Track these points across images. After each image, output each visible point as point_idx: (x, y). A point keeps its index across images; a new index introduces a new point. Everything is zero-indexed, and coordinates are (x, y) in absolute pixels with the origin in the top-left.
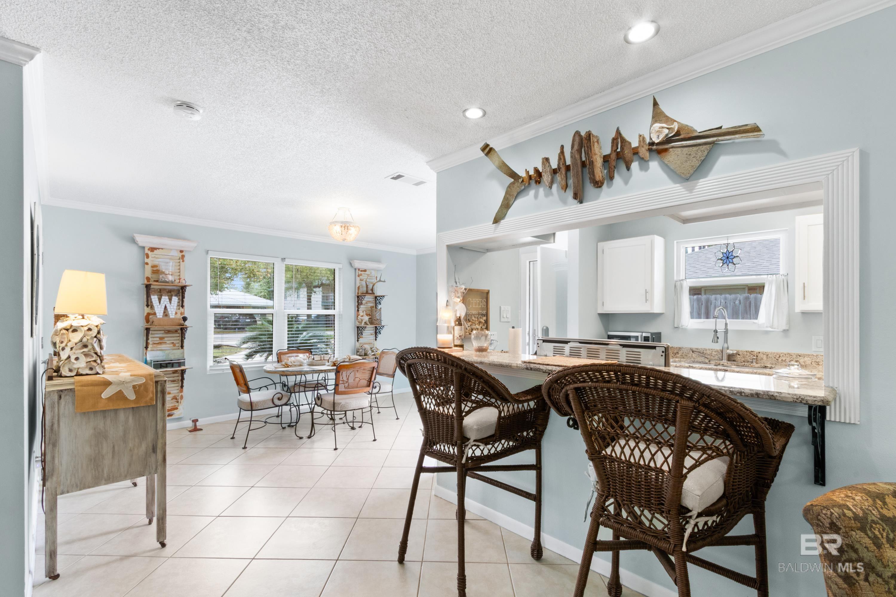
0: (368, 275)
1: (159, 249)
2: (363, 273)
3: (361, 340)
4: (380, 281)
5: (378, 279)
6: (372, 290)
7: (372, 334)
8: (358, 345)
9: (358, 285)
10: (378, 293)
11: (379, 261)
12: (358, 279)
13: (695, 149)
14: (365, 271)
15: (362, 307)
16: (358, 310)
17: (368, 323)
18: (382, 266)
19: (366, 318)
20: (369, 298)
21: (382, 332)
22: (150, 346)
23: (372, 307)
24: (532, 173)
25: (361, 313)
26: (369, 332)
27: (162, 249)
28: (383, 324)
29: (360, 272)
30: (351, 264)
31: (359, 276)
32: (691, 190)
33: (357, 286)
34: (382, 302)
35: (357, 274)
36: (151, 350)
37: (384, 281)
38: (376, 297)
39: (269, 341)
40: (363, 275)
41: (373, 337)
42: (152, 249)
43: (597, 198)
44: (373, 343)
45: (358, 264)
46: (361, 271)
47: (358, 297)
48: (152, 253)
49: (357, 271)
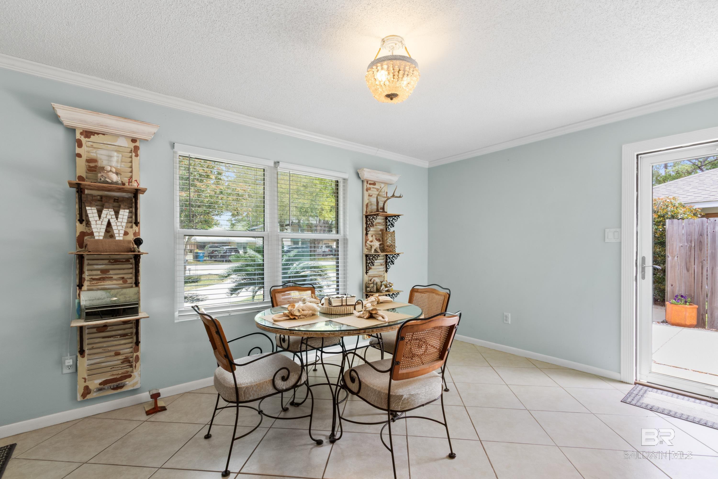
0: (378, 190)
1: (98, 134)
2: (372, 186)
3: (371, 272)
4: (393, 196)
5: (390, 195)
6: (383, 208)
7: (381, 265)
8: (366, 278)
9: (366, 202)
10: (390, 210)
11: (389, 172)
12: (366, 194)
14: (374, 184)
15: (372, 230)
16: (367, 234)
17: (379, 250)
18: (394, 179)
19: (376, 244)
20: (380, 220)
21: (396, 261)
22: (86, 284)
23: (382, 230)
25: (370, 238)
26: (379, 262)
27: (104, 134)
28: (397, 252)
29: (369, 186)
30: (358, 175)
31: (367, 190)
33: (365, 204)
34: (396, 224)
35: (365, 188)
36: (89, 290)
37: (400, 197)
38: (386, 218)
39: (260, 274)
40: (372, 189)
41: (383, 268)
42: (88, 134)
44: (383, 275)
45: (367, 174)
46: (370, 184)
47: (367, 217)
48: (87, 139)
49: (365, 183)
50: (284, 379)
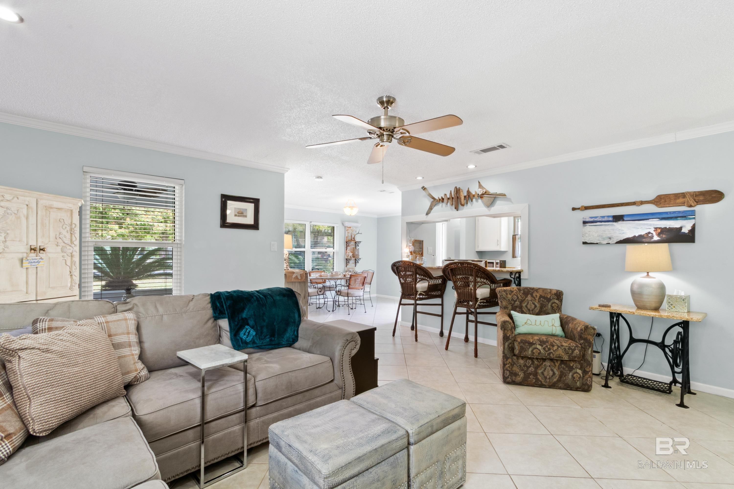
0: (352, 230)
2: (349, 229)
3: (348, 266)
4: (358, 233)
5: (357, 232)
6: (354, 238)
8: (346, 269)
9: (346, 235)
10: (357, 240)
11: (357, 222)
12: (346, 232)
13: (490, 198)
14: (350, 228)
15: (349, 248)
16: (346, 250)
17: (352, 257)
18: (359, 225)
19: (351, 254)
20: (353, 243)
21: (359, 262)
23: (353, 248)
24: (440, 198)
25: (348, 251)
26: (352, 262)
28: (360, 258)
29: (348, 229)
30: (343, 224)
31: (347, 231)
32: (489, 210)
33: (346, 236)
34: (360, 245)
35: (346, 229)
37: (361, 234)
38: (356, 242)
39: (303, 266)
41: (354, 265)
43: (463, 209)
44: (354, 268)
45: (347, 224)
47: (346, 242)
49: (346, 228)
50: (320, 292)
